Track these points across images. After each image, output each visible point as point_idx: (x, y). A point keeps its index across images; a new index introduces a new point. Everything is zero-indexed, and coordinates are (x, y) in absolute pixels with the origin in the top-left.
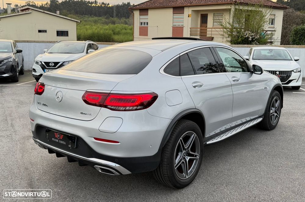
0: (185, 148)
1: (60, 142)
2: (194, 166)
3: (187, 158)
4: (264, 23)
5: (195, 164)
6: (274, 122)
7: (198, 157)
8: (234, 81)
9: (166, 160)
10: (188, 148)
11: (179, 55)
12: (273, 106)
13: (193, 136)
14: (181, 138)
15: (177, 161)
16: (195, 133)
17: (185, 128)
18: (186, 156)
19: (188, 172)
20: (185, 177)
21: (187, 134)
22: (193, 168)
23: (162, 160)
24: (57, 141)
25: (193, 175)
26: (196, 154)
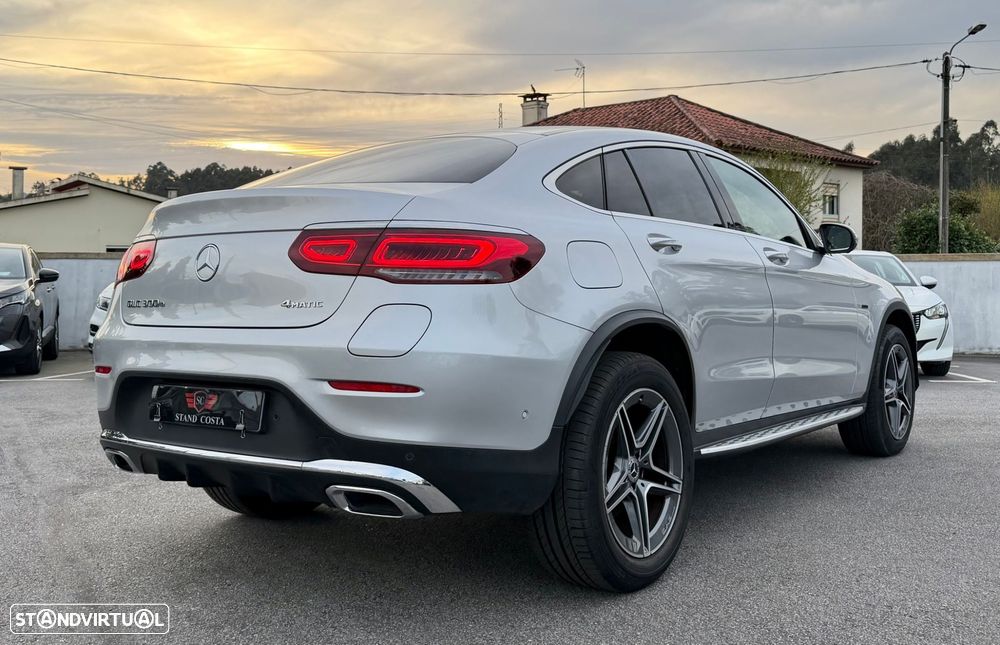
0: (637, 446)
1: (204, 420)
2: (666, 521)
3: (643, 485)
4: (810, 200)
5: (670, 512)
6: (897, 428)
7: (677, 489)
8: (771, 258)
9: (575, 474)
10: (645, 449)
11: (599, 151)
12: (891, 376)
13: (660, 409)
14: (622, 406)
15: (611, 486)
16: (664, 400)
17: (635, 371)
18: (640, 477)
19: (650, 535)
20: (641, 551)
21: (642, 397)
22: (664, 526)
23: (562, 477)
24: (194, 419)
25: (666, 547)
26: (670, 475)
